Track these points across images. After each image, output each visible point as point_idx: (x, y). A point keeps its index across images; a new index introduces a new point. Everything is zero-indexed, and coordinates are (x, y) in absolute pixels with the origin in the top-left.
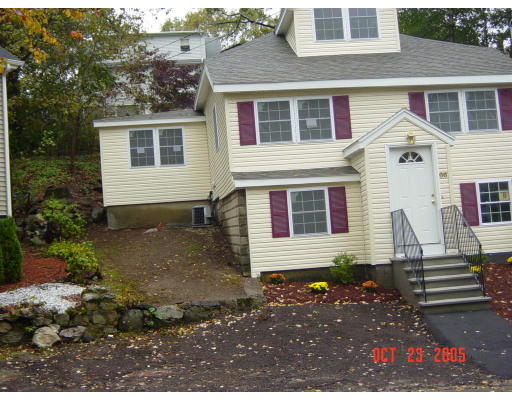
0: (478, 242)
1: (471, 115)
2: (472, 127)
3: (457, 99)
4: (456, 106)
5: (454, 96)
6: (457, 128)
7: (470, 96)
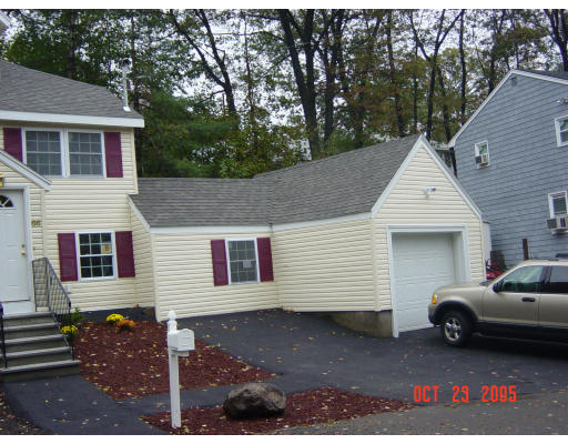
0: (68, 299)
1: (73, 158)
2: (74, 171)
3: (59, 139)
4: (57, 147)
5: (56, 136)
6: (57, 171)
7: (74, 137)
